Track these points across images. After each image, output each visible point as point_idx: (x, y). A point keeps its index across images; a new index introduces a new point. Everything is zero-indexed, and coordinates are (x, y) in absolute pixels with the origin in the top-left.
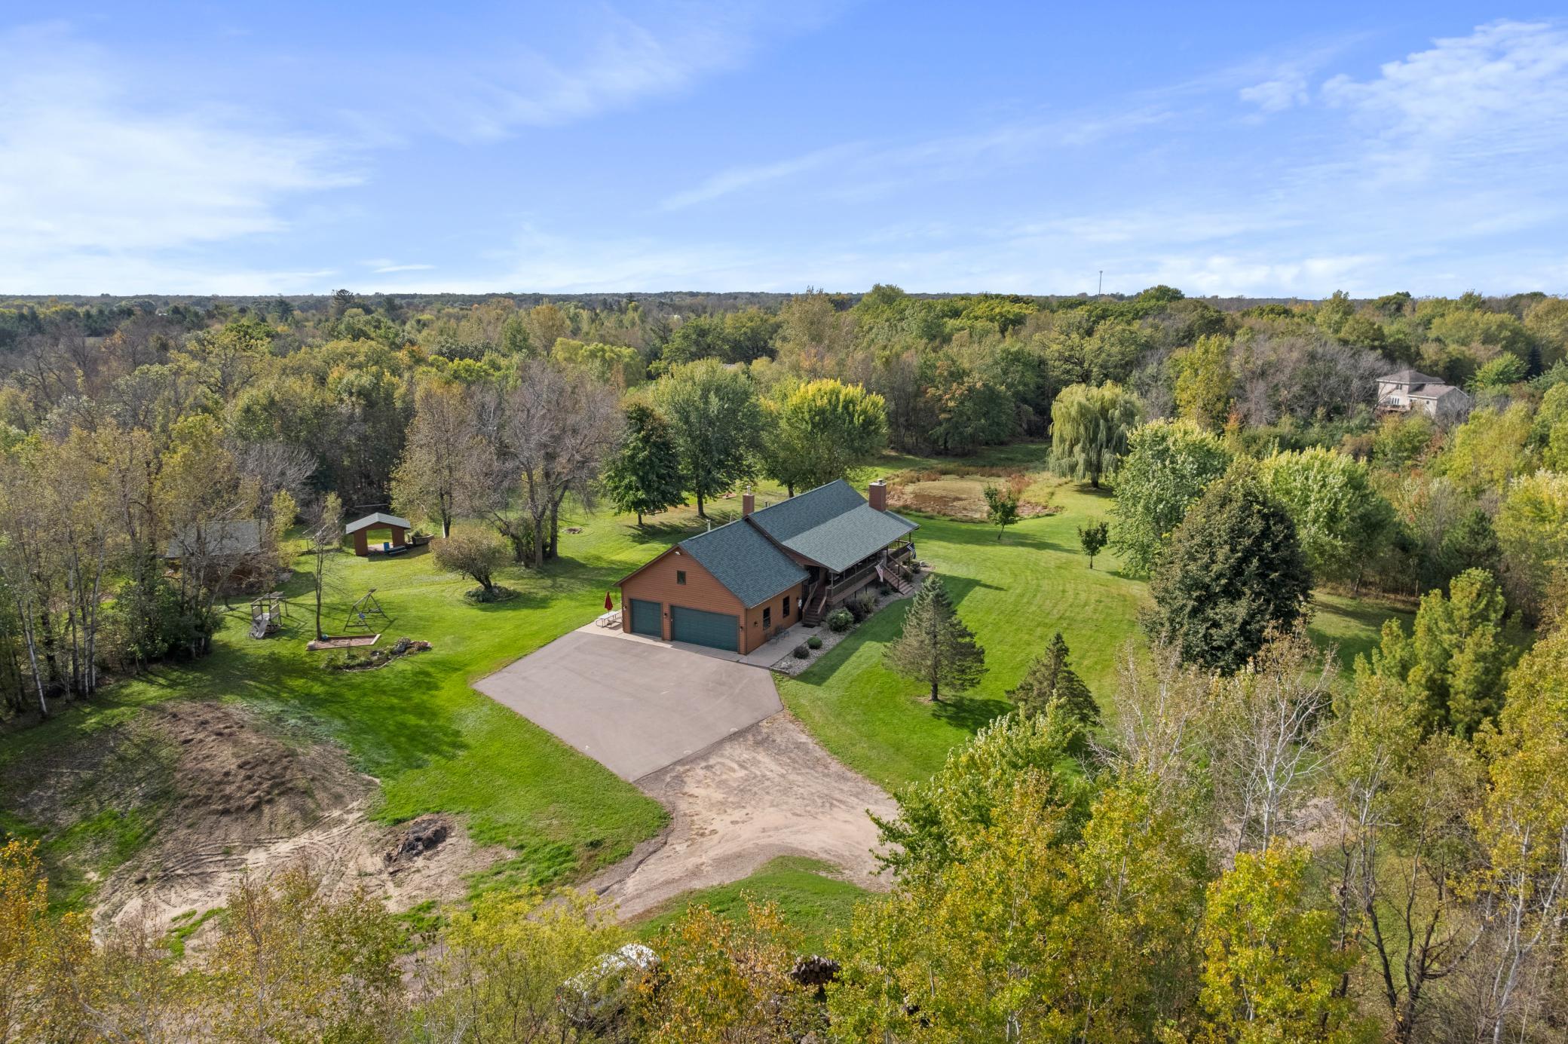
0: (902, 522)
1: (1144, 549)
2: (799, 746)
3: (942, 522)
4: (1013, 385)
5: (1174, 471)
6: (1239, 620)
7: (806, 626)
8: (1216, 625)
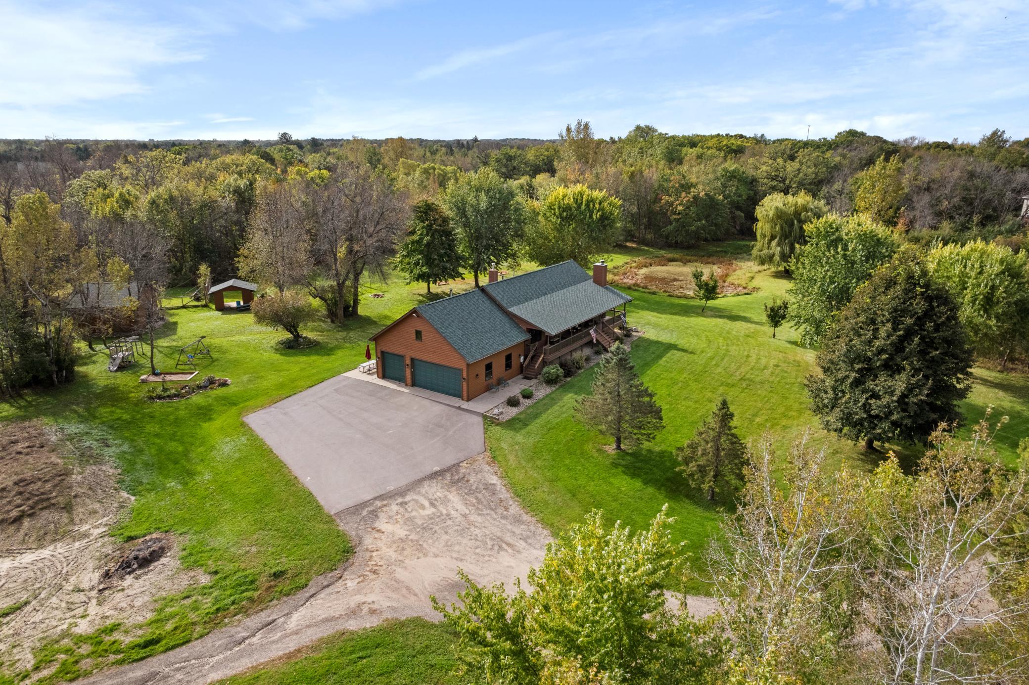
0: (618, 295)
1: (818, 325)
2: (488, 487)
3: (662, 297)
4: (729, 196)
5: (844, 256)
6: (898, 393)
7: (526, 378)
8: (875, 396)
